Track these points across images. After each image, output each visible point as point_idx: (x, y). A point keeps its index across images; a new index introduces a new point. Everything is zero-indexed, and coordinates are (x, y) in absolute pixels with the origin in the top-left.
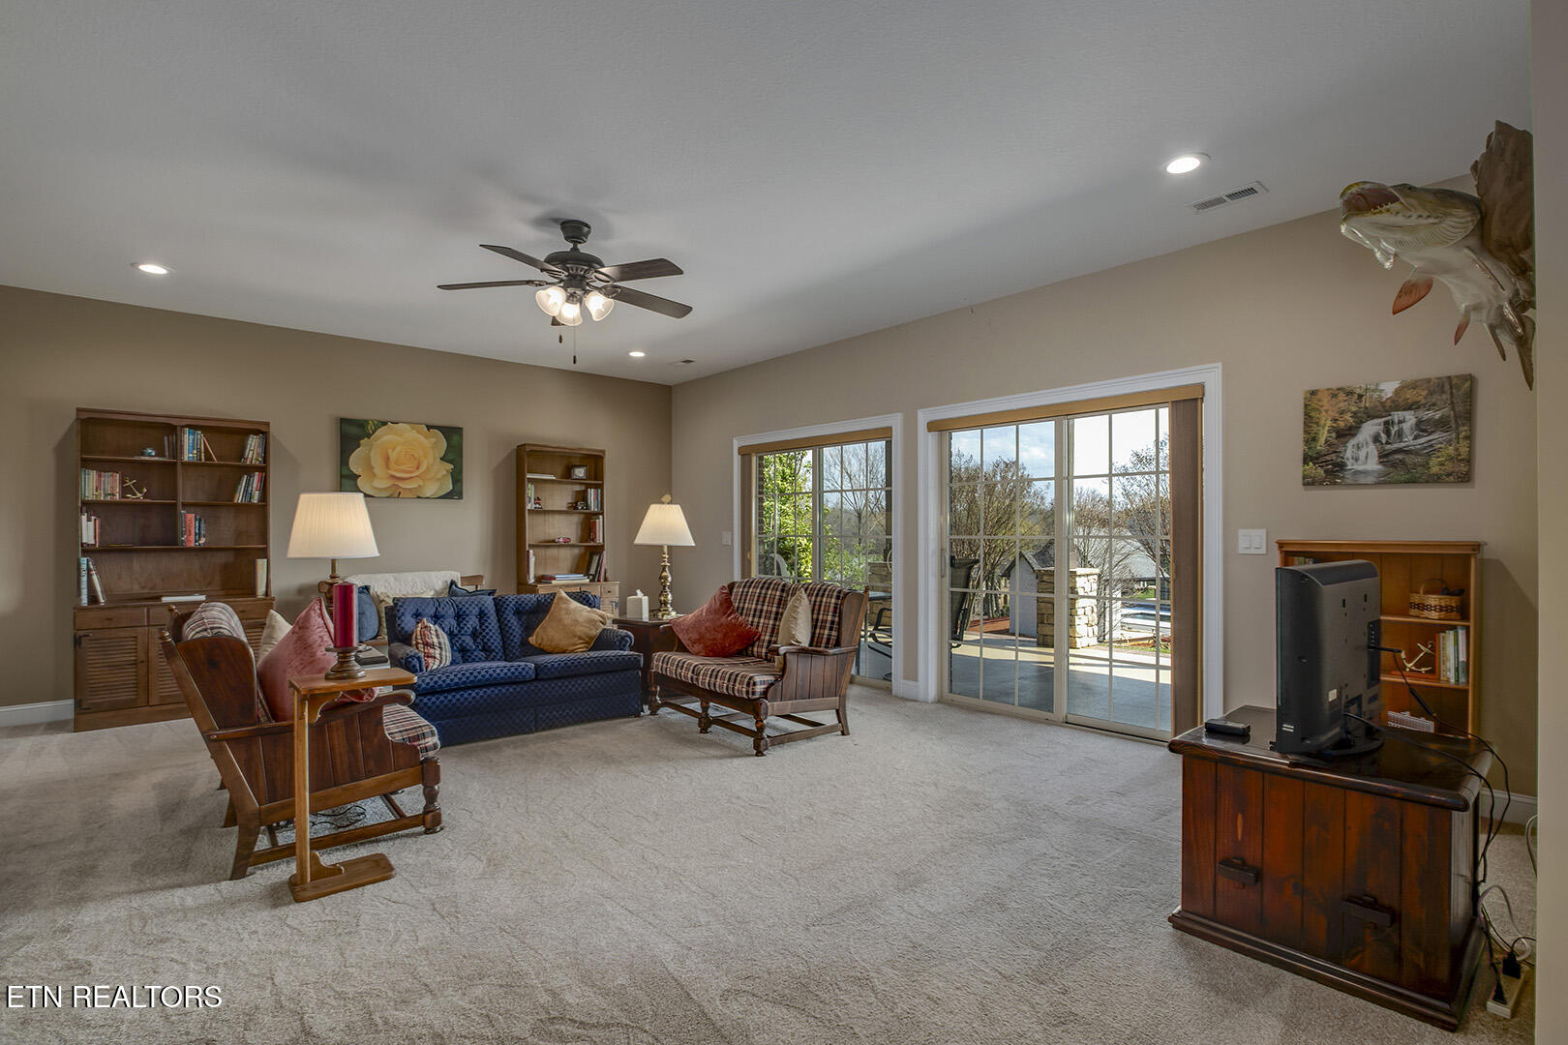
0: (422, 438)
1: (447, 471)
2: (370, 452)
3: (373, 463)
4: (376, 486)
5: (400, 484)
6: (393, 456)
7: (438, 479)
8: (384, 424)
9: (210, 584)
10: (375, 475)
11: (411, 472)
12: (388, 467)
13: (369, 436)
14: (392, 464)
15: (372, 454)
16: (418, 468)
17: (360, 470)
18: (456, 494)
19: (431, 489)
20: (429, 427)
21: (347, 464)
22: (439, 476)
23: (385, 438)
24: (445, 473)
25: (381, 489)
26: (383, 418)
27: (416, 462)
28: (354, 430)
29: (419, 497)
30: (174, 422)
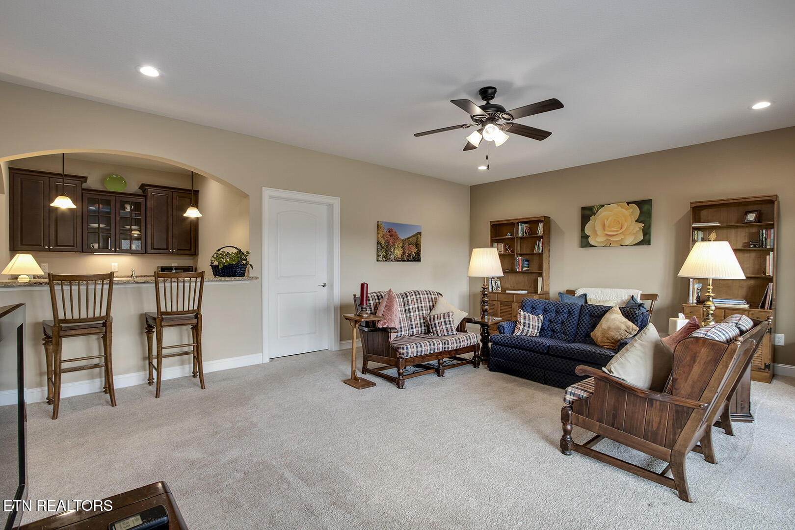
0: (624, 210)
1: (640, 228)
2: (595, 223)
3: (596, 229)
4: (599, 241)
5: (610, 238)
6: (607, 223)
7: (634, 234)
8: (603, 206)
9: (530, 287)
10: (597, 235)
11: (618, 231)
12: (604, 229)
13: (594, 214)
14: (607, 228)
15: (596, 224)
16: (621, 228)
17: (590, 233)
18: (646, 241)
19: (629, 240)
20: (628, 203)
21: (584, 231)
22: (635, 232)
23: (603, 214)
24: (638, 229)
25: (600, 242)
26: (602, 203)
27: (620, 225)
28: (587, 212)
29: (621, 245)
30: (514, 222)
